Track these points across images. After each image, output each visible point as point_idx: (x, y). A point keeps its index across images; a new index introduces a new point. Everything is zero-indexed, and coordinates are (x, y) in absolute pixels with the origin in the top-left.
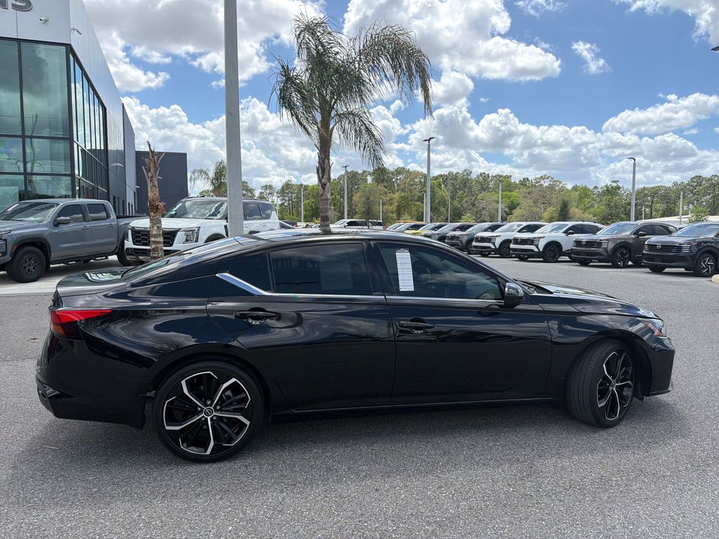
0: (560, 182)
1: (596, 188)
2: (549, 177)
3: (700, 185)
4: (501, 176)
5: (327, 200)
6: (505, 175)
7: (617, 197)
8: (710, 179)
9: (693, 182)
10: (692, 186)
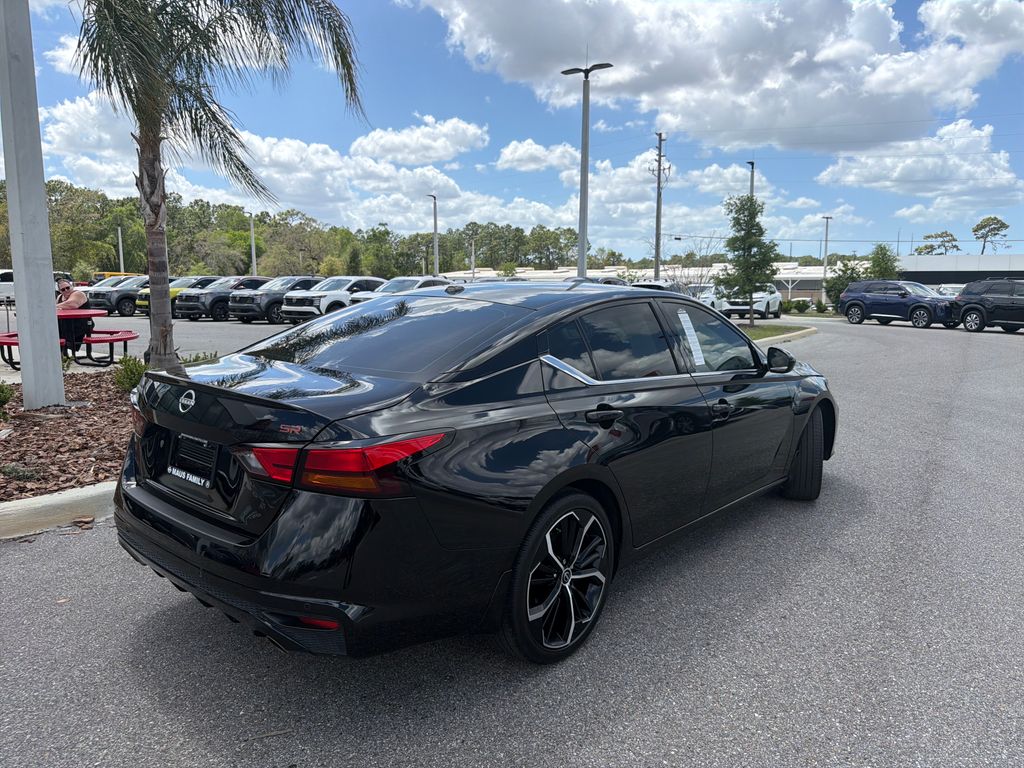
0: (314, 221)
1: (359, 231)
2: (299, 213)
3: (476, 234)
4: (228, 207)
5: (162, 233)
6: (234, 205)
7: (388, 246)
8: (487, 227)
9: (469, 230)
10: (467, 235)
